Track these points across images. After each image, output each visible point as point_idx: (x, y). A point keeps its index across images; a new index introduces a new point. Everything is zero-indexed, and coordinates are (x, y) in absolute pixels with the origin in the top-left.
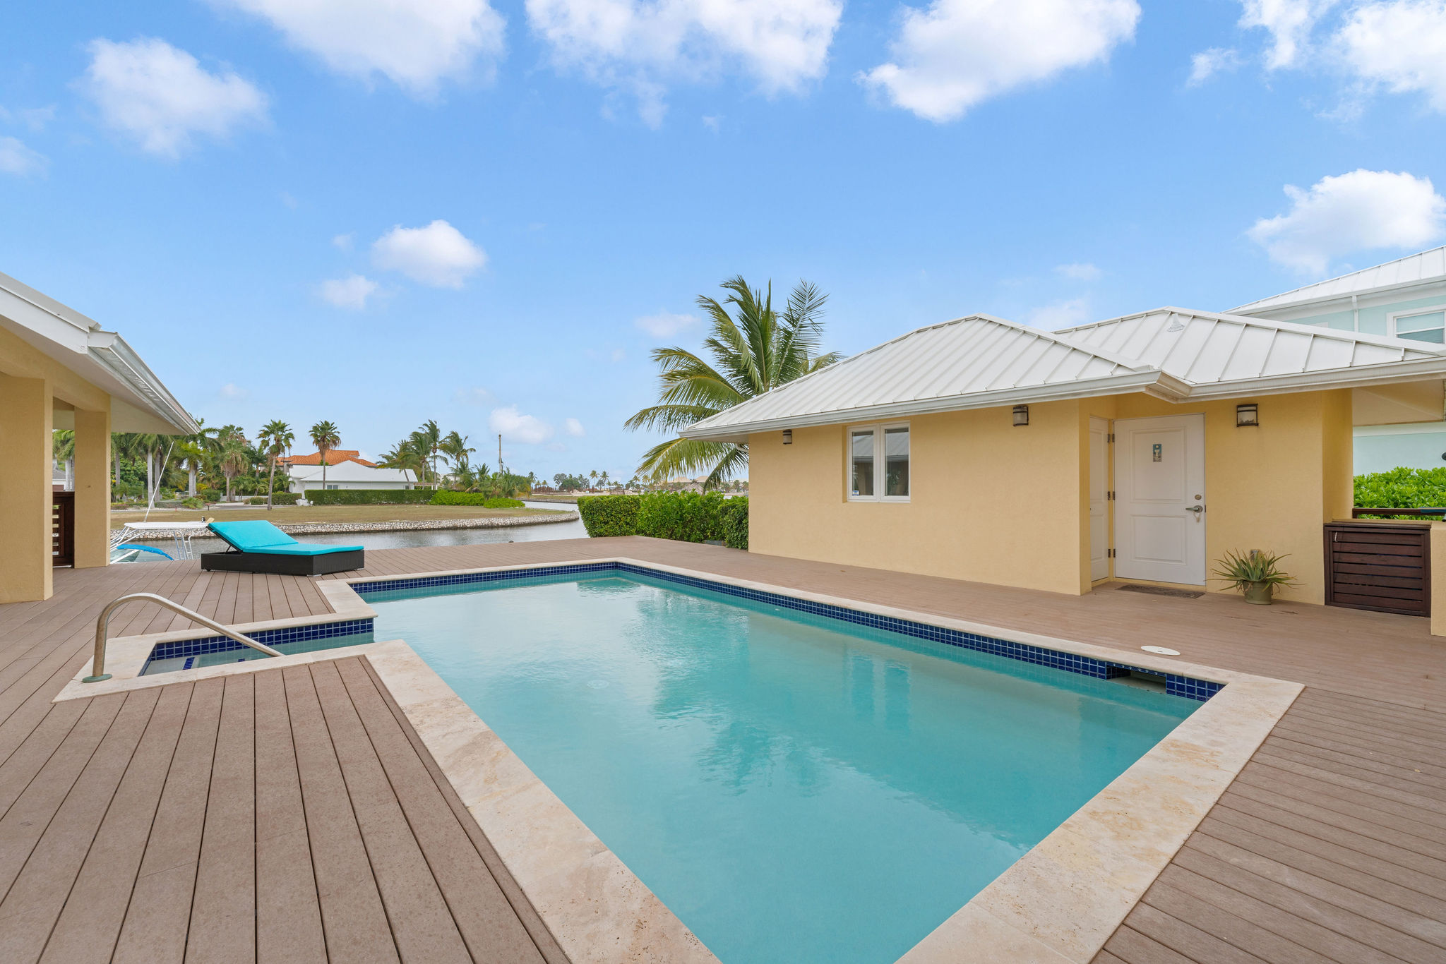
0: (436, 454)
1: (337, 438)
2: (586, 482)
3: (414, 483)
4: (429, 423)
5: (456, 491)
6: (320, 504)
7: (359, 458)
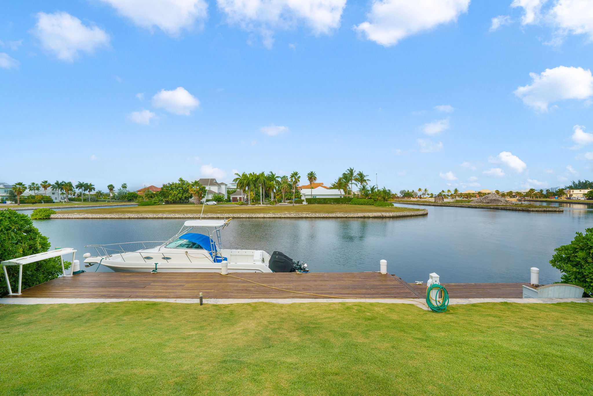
0: (352, 182)
1: (316, 177)
2: (416, 194)
3: (343, 195)
4: (349, 169)
5: (361, 198)
6: (310, 204)
7: (323, 185)
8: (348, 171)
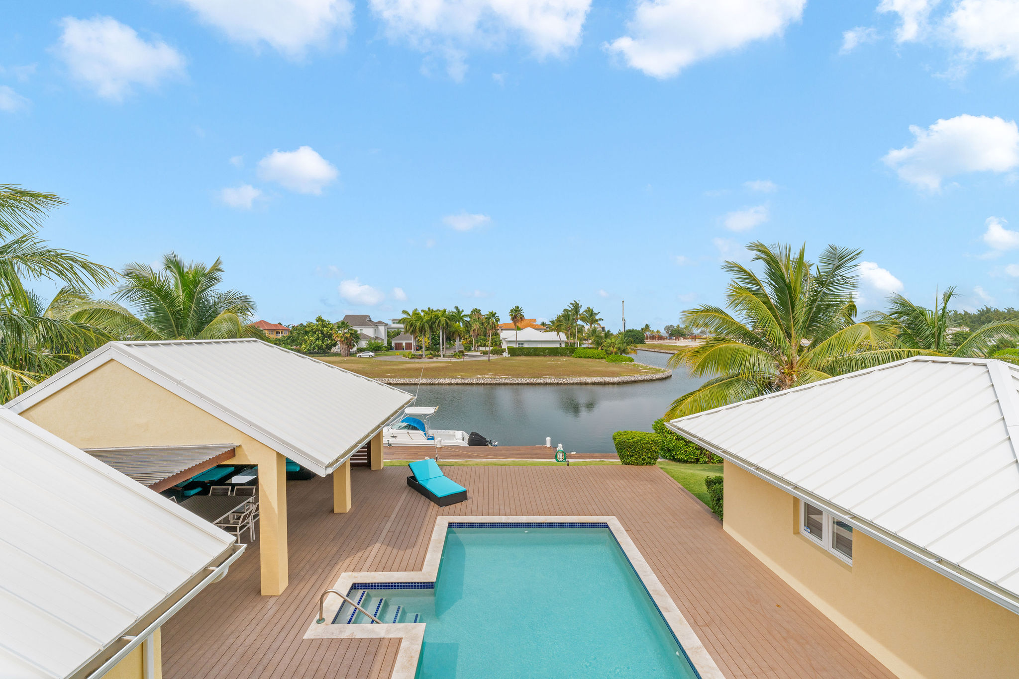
0: (577, 323)
1: (523, 315)
3: (565, 342)
4: (573, 302)
5: (589, 348)
6: (514, 356)
8: (571, 306)
